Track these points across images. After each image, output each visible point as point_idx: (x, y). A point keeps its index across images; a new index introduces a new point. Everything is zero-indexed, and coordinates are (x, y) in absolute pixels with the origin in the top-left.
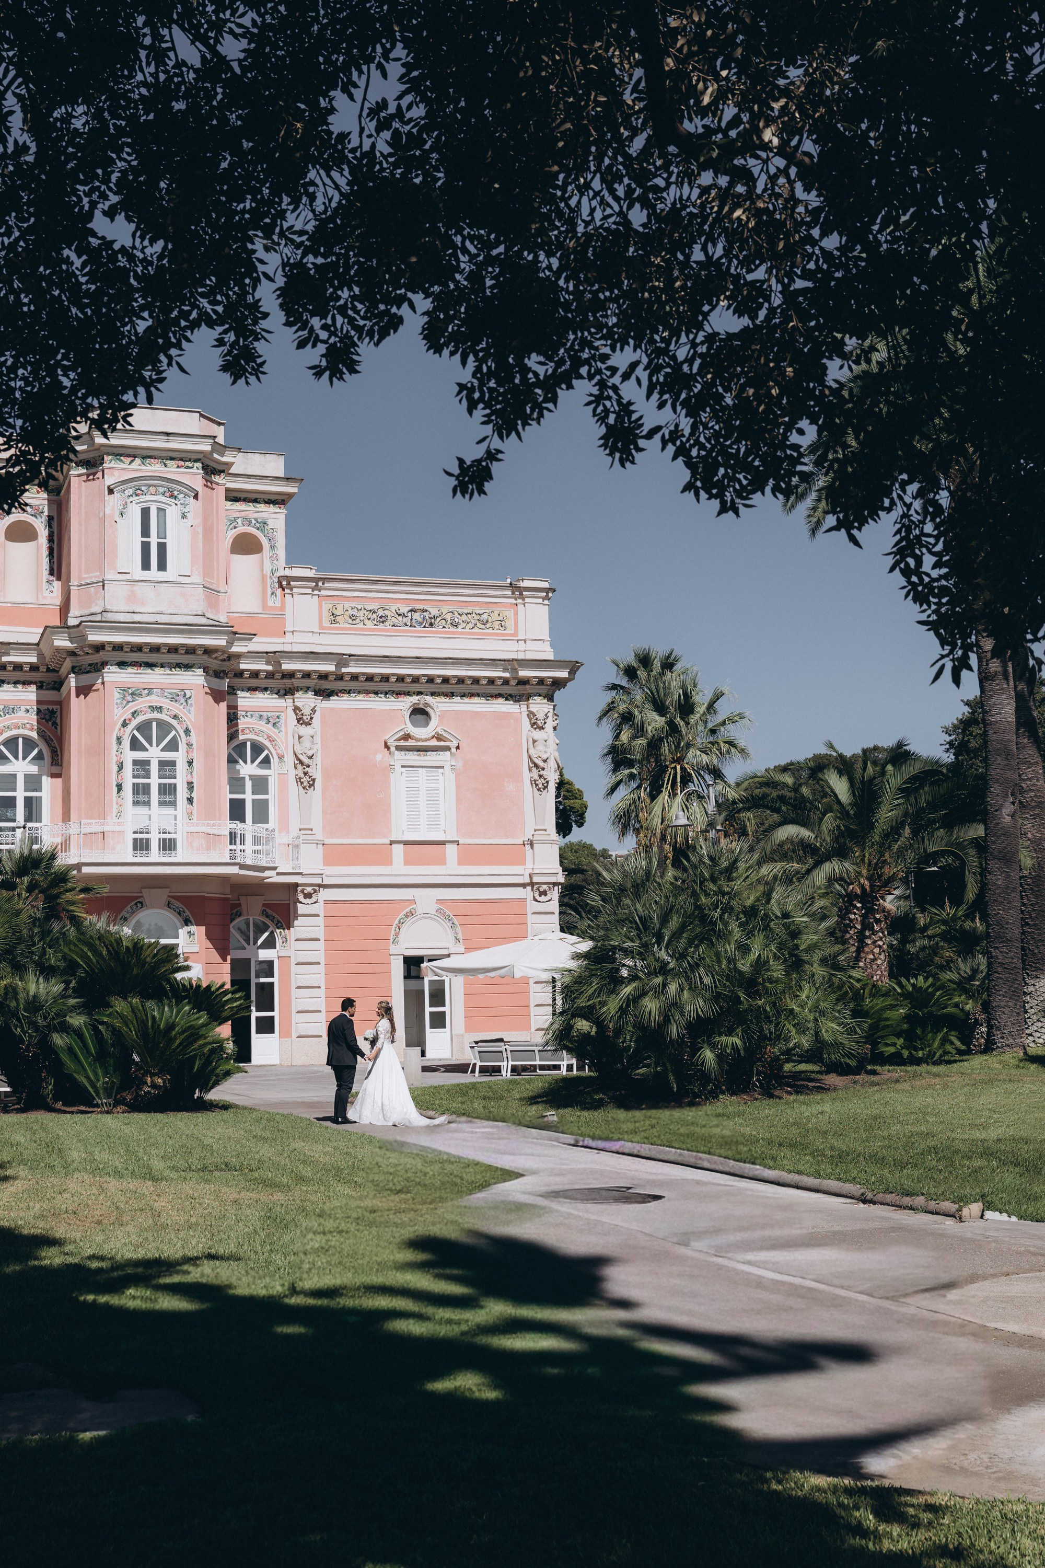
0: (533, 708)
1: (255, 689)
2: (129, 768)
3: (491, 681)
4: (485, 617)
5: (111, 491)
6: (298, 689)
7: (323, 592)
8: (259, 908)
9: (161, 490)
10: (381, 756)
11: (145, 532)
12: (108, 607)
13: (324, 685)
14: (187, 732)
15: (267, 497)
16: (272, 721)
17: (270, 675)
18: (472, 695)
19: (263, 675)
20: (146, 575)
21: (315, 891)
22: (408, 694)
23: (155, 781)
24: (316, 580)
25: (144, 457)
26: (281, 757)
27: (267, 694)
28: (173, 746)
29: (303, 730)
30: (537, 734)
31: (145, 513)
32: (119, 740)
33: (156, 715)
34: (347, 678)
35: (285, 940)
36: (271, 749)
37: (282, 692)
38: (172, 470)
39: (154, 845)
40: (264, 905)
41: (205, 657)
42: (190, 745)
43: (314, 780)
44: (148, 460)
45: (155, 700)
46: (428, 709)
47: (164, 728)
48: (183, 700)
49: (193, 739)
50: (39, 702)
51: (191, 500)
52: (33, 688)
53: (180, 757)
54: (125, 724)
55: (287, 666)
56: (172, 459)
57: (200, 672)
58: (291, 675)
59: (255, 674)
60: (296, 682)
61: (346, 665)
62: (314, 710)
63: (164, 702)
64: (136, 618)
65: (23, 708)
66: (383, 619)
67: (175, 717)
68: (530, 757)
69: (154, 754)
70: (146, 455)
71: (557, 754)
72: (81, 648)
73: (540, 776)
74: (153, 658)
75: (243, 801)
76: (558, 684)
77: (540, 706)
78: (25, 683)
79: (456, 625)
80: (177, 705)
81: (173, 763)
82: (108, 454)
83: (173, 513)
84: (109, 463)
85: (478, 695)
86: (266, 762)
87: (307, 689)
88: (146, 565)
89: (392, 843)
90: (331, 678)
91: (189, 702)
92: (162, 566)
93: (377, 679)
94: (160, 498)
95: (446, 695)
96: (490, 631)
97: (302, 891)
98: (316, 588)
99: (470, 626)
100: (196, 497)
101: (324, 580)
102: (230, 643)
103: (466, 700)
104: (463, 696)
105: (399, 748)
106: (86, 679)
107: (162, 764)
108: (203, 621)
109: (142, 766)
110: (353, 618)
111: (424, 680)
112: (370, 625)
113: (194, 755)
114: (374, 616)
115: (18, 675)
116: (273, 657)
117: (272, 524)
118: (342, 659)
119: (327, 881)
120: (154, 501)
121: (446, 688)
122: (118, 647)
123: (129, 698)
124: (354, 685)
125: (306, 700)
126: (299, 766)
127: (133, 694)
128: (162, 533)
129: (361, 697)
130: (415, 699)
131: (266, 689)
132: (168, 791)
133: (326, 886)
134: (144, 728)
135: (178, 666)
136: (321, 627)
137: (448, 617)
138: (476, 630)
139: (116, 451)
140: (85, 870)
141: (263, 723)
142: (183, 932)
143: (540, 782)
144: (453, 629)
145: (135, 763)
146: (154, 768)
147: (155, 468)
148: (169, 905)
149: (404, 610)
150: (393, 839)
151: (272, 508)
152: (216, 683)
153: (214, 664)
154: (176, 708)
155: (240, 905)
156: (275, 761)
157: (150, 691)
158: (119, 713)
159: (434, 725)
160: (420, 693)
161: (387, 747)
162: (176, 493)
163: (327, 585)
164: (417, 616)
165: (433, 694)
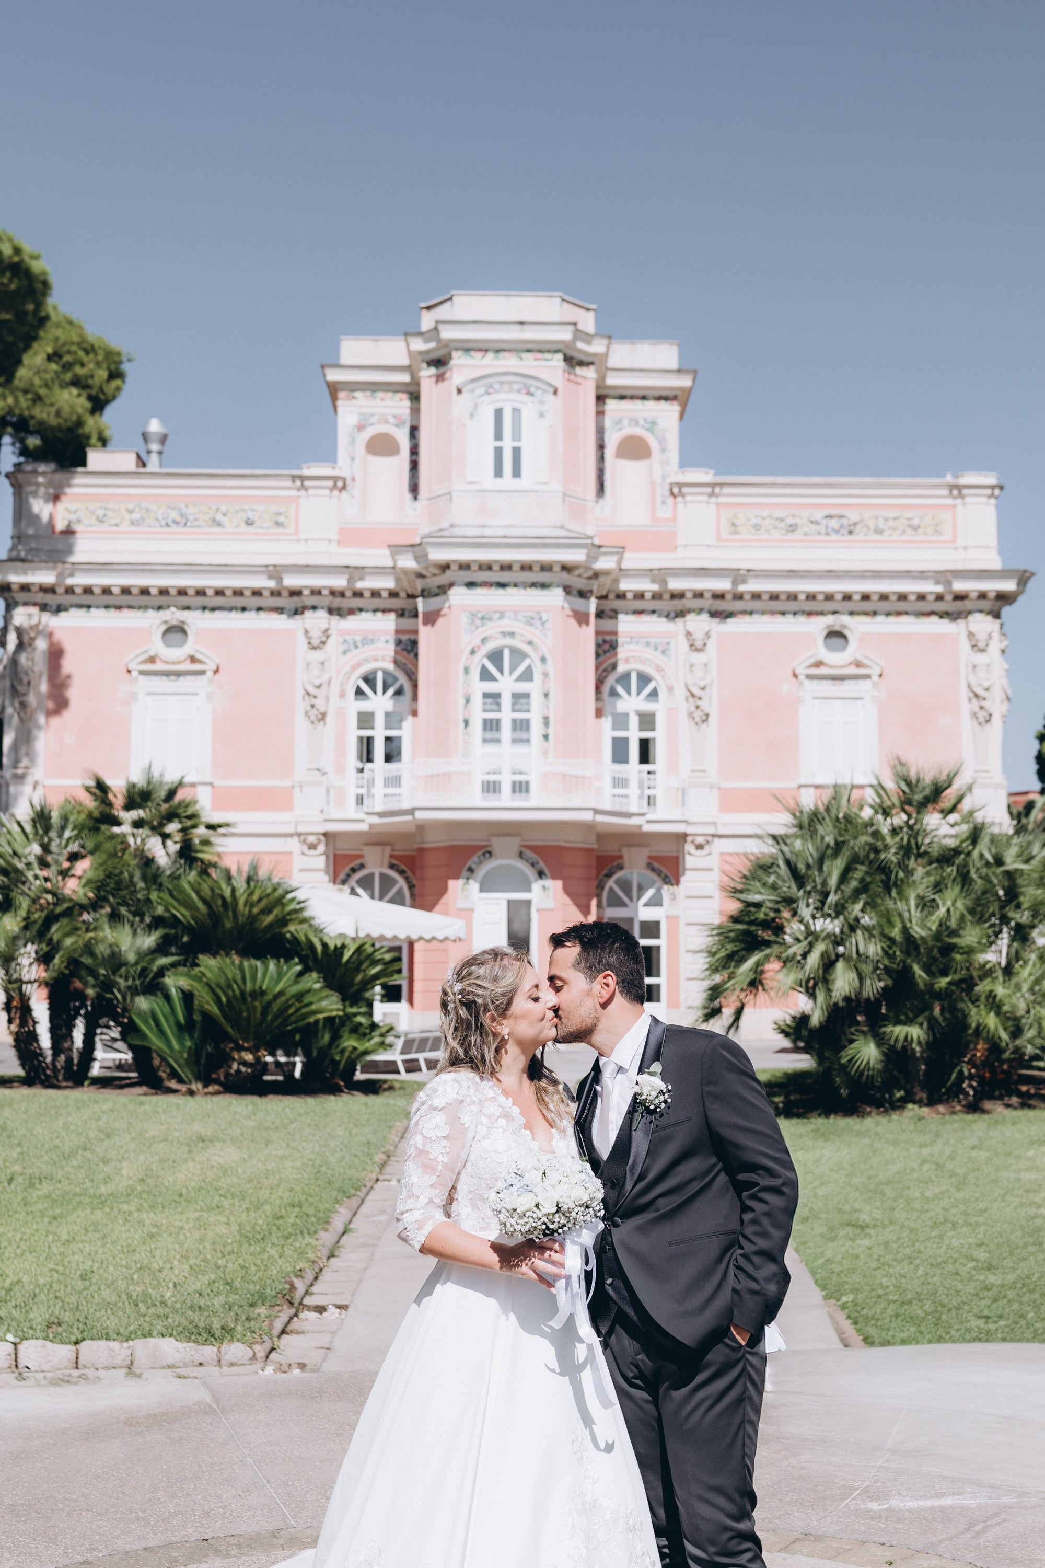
0: (974, 628)
1: (640, 612)
2: (477, 701)
3: (922, 597)
4: (915, 522)
5: (459, 391)
6: (689, 611)
7: (722, 500)
8: (644, 861)
9: (516, 387)
10: (788, 686)
11: (498, 436)
12: (456, 522)
13: (720, 605)
14: (543, 660)
15: (657, 393)
16: (660, 648)
17: (657, 596)
18: (899, 614)
19: (648, 596)
20: (499, 483)
21: (708, 842)
22: (821, 613)
23: (506, 715)
24: (713, 485)
25: (498, 351)
26: (670, 689)
27: (654, 617)
28: (527, 676)
29: (697, 658)
30: (979, 658)
31: (499, 414)
32: (467, 670)
33: (508, 641)
34: (747, 597)
35: (674, 897)
36: (658, 682)
37: (673, 615)
38: (528, 364)
39: (506, 788)
40: (650, 857)
41: (564, 575)
42: (546, 675)
43: (707, 715)
44: (502, 354)
45: (507, 624)
46: (846, 632)
47: (518, 655)
48: (538, 624)
49: (550, 666)
50: (398, 632)
51: (550, 397)
52: (392, 616)
53: (534, 688)
54: (473, 652)
55: (675, 584)
56: (529, 351)
57: (559, 591)
58: (680, 595)
59: (640, 596)
60: (688, 603)
61: (744, 581)
62: (708, 635)
63: (518, 627)
64: (487, 532)
65: (383, 638)
66: (793, 528)
67: (530, 643)
68: (969, 687)
69: (506, 684)
70: (499, 349)
71: (1005, 682)
72: (427, 568)
73: (982, 708)
74: (504, 577)
75: (625, 741)
76: (1004, 598)
77: (981, 624)
78: (384, 611)
79: (879, 531)
80: (530, 628)
81: (527, 696)
82: (457, 349)
83: (529, 411)
84: (458, 359)
85: (907, 613)
86: (654, 694)
87: (700, 611)
88: (498, 472)
89: (800, 786)
90: (729, 597)
91: (547, 625)
92: (517, 473)
93: (783, 597)
94: (514, 396)
95: (866, 614)
96: (923, 538)
97: (693, 842)
98: (712, 494)
99: (898, 532)
100: (555, 393)
101: (721, 485)
102: (592, 558)
103: (892, 619)
104: (888, 614)
105: (809, 677)
106: (433, 603)
107: (517, 697)
108: (563, 533)
109: (493, 698)
110: (757, 527)
111: (839, 597)
112: (776, 535)
113: (552, 686)
114: (782, 525)
115: (376, 602)
116: (659, 575)
117: (662, 423)
118: (738, 576)
119: (721, 831)
120: (508, 400)
121: (867, 606)
122: (465, 566)
123: (478, 623)
124: (756, 605)
125: (698, 623)
126: (691, 699)
127: (483, 618)
128: (517, 436)
129: (766, 618)
130: (829, 620)
131: (654, 612)
132: (521, 726)
133: (720, 836)
134: (496, 657)
135: (533, 585)
136: (719, 539)
137: (872, 523)
138: (904, 538)
139: (466, 346)
140: (419, 815)
141: (650, 650)
142: (537, 886)
143: (982, 715)
144: (877, 537)
145: (486, 696)
146: (506, 701)
147: (509, 362)
148: (521, 855)
149: (819, 515)
150: (803, 782)
151: (663, 405)
152: (579, 603)
153: (579, 583)
154: (532, 633)
155: (621, 857)
156: (662, 693)
157: (502, 615)
158: (468, 640)
159: (853, 650)
160: (835, 612)
161: (795, 676)
162: (532, 390)
163: (726, 490)
164: (834, 523)
165: (851, 613)
